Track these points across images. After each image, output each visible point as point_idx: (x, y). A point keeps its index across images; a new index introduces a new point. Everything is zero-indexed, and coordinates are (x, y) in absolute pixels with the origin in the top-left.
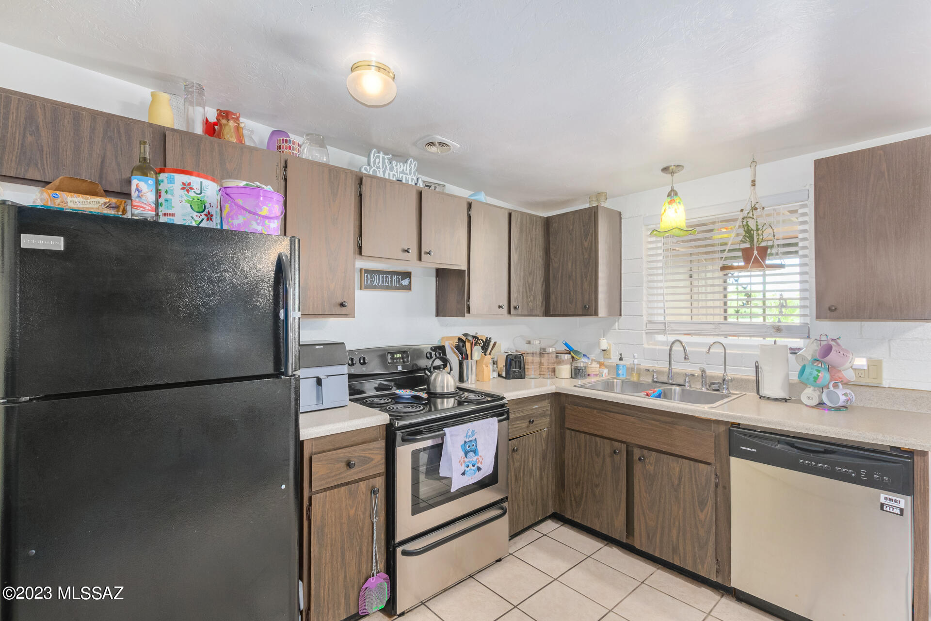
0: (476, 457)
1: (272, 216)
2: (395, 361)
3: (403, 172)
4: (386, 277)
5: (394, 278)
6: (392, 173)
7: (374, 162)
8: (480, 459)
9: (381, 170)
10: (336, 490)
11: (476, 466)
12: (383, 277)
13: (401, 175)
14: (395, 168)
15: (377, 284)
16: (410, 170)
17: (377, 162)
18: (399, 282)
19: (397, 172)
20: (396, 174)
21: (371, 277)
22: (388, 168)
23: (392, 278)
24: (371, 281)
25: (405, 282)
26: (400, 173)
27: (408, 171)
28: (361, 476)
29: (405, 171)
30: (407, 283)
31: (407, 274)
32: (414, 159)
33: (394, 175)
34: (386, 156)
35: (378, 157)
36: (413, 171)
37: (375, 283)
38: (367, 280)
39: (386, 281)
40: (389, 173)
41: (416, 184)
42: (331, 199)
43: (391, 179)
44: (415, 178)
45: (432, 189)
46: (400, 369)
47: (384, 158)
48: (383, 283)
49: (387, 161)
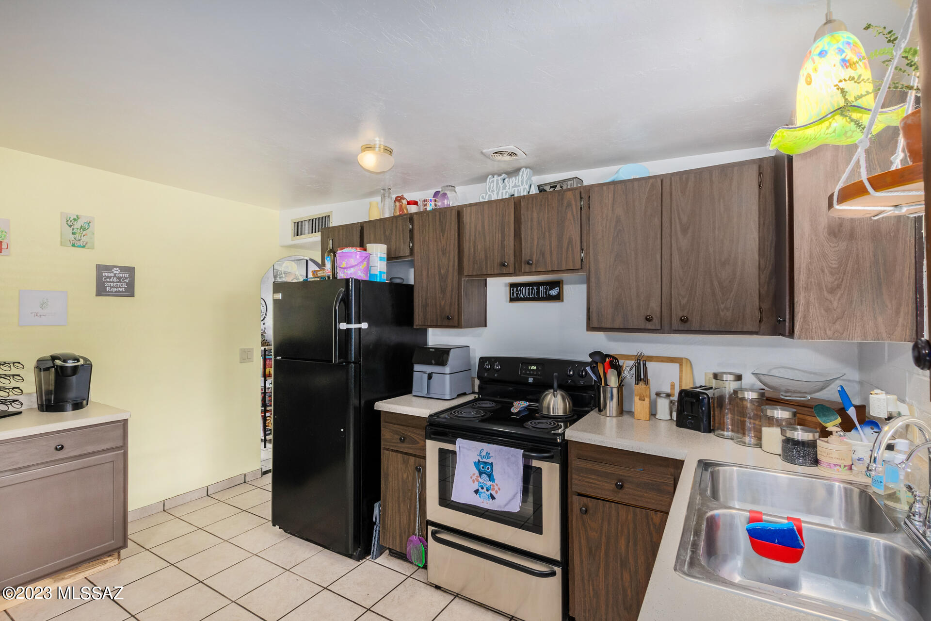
0: (491, 483)
1: (348, 266)
2: (528, 372)
3: (515, 186)
4: (532, 289)
5: (541, 288)
6: (504, 191)
7: (489, 188)
8: (496, 488)
9: (495, 193)
10: (395, 454)
11: (489, 492)
12: (529, 289)
13: (513, 189)
14: (508, 185)
15: (522, 297)
16: (522, 182)
17: (492, 186)
18: (546, 292)
19: (509, 188)
20: (509, 190)
21: (517, 290)
22: (501, 188)
23: (538, 289)
24: (517, 294)
25: (554, 292)
26: (513, 187)
27: (520, 183)
28: (410, 451)
29: (517, 184)
30: (556, 293)
31: (557, 284)
32: (526, 168)
33: (507, 192)
34: (499, 178)
35: (493, 182)
36: (525, 180)
37: (521, 296)
38: (513, 293)
39: (532, 293)
40: (502, 193)
41: (529, 192)
42: (441, 235)
43: (504, 198)
44: (527, 187)
45: (558, 188)
46: (531, 380)
47: (497, 180)
48: (529, 295)
49: (500, 182)
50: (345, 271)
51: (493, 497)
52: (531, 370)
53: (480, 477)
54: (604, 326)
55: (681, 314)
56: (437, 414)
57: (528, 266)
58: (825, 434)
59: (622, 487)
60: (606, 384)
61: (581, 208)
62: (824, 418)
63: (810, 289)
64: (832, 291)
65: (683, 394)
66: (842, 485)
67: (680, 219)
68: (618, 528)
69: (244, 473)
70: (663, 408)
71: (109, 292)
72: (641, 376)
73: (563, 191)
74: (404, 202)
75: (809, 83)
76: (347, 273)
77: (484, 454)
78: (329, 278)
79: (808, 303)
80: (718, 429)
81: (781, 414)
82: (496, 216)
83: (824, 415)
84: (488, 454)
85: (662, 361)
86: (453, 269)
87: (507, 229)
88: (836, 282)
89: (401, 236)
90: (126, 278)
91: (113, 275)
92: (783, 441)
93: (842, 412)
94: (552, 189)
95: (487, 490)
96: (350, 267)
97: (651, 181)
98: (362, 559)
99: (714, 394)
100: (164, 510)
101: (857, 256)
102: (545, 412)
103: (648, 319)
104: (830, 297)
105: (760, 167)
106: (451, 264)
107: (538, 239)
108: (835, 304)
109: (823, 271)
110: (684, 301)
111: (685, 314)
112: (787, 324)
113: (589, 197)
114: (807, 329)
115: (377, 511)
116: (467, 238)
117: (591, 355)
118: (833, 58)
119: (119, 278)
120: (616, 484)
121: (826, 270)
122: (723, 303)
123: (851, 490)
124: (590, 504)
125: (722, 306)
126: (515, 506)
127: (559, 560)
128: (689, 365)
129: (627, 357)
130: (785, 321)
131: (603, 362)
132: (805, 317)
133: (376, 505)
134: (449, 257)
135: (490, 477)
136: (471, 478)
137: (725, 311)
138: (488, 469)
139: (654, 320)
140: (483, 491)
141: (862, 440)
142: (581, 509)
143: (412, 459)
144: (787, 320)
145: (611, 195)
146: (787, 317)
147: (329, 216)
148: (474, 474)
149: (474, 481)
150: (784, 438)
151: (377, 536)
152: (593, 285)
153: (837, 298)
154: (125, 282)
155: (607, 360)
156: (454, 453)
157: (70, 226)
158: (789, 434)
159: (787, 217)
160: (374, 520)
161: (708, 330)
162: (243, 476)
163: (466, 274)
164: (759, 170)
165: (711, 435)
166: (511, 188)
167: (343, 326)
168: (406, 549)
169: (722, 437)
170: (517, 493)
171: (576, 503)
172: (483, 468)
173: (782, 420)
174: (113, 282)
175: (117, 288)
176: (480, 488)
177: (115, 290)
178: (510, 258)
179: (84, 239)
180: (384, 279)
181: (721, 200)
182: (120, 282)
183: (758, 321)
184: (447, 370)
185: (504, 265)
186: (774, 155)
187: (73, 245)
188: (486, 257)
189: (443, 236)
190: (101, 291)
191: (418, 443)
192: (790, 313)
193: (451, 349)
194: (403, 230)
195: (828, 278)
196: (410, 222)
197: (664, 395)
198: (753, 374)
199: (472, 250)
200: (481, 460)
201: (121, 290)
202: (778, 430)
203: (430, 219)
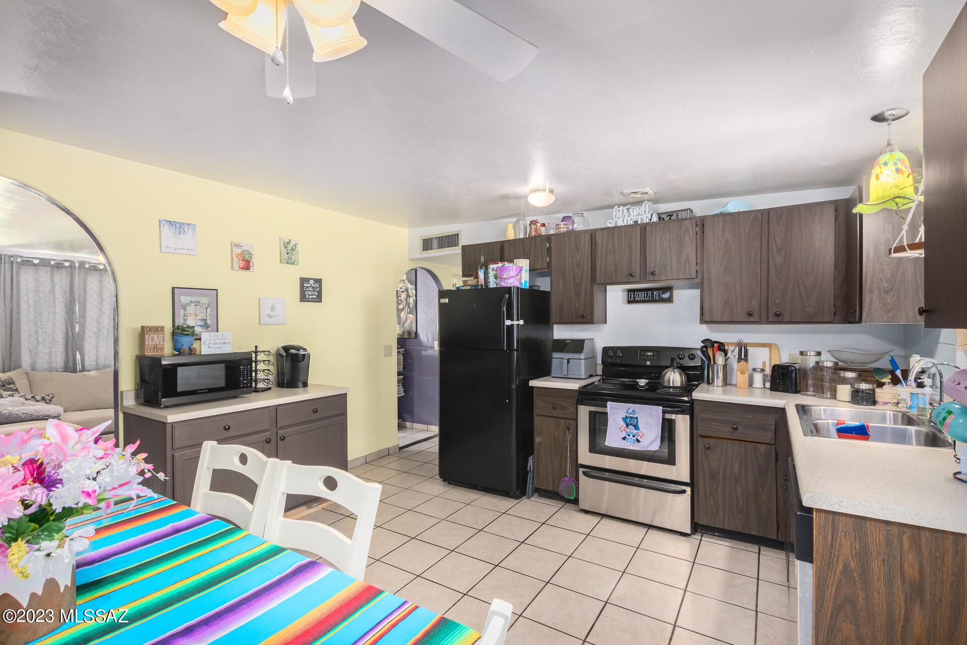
0: (637, 431)
2: (645, 357)
3: (639, 214)
4: (647, 294)
5: (655, 293)
6: (629, 219)
7: (616, 216)
8: (641, 434)
9: (621, 220)
10: (548, 418)
11: (635, 438)
12: (644, 293)
13: (637, 217)
14: (632, 213)
15: (639, 299)
16: (645, 212)
17: (618, 214)
18: (659, 296)
19: (633, 216)
20: (633, 218)
21: (634, 294)
22: (627, 216)
23: (652, 294)
24: (634, 298)
25: (666, 296)
27: (643, 212)
28: (562, 416)
30: (668, 296)
31: (669, 289)
32: (649, 201)
33: (631, 219)
34: (624, 208)
35: (619, 211)
36: (647, 210)
37: (637, 299)
38: (631, 297)
39: (647, 296)
40: (627, 220)
41: (650, 220)
42: (576, 252)
43: (629, 224)
44: (649, 216)
45: (674, 217)
46: (648, 363)
47: (623, 210)
48: (644, 298)
49: (625, 211)
50: (506, 281)
51: (638, 441)
52: (648, 356)
53: (627, 428)
54: (714, 320)
55: (776, 310)
56: (585, 387)
57: (652, 276)
58: (881, 385)
59: (736, 429)
60: (714, 363)
61: (696, 233)
62: (880, 376)
63: (873, 292)
64: (887, 292)
65: (776, 368)
66: (891, 413)
67: (775, 242)
68: (733, 456)
69: (388, 447)
70: (758, 379)
71: (308, 299)
72: (743, 357)
73: (680, 221)
74: (539, 225)
75: (878, 179)
76: (507, 283)
77: (630, 411)
78: (482, 286)
79: (871, 300)
80: (803, 391)
81: (850, 375)
82: (625, 238)
83: (880, 374)
84: (634, 411)
85: (756, 346)
86: (587, 279)
87: (634, 248)
88: (890, 287)
89: (540, 252)
90: (317, 288)
91: (309, 285)
92: (852, 391)
93: (892, 372)
94: (669, 217)
95: (634, 437)
96: (510, 278)
97: (753, 214)
98: (521, 498)
99: (800, 367)
100: (366, 463)
101: (904, 271)
102: (666, 384)
103: (750, 315)
104: (886, 296)
105: (836, 206)
106: (585, 274)
107: (661, 255)
108: (889, 301)
109: (881, 280)
110: (778, 301)
111: (779, 310)
112: (857, 314)
113: (703, 225)
114: (870, 317)
115: (531, 463)
116: (600, 254)
117: (703, 342)
118: (892, 167)
119: (313, 288)
120: (733, 428)
121: (884, 280)
122: (807, 302)
123: (897, 415)
124: (712, 443)
125: (807, 304)
126: (655, 446)
127: (689, 482)
128: (776, 348)
129: (731, 344)
130: (855, 312)
131: (713, 347)
132: (869, 309)
133: (530, 458)
134: (583, 269)
135: (636, 427)
136: (620, 429)
137: (809, 307)
138: (634, 421)
139: (755, 315)
140: (629, 437)
141: (904, 388)
142: (705, 447)
143: (563, 421)
144: (857, 312)
145: (721, 224)
146: (858, 309)
147: (458, 234)
148: (622, 426)
149: (622, 431)
150: (853, 389)
151: (531, 481)
152: (706, 290)
153: (890, 297)
154: (317, 291)
155: (715, 345)
156: (606, 413)
157: (286, 248)
158: (856, 386)
159: (858, 245)
160: (528, 469)
161: (795, 321)
162: (387, 450)
163: (598, 282)
164: (835, 208)
165: (798, 395)
166: (635, 216)
167: (508, 322)
168: (558, 488)
169: (807, 395)
170: (658, 437)
171: (701, 443)
172: (629, 421)
173: (851, 378)
174: (310, 291)
175: (312, 295)
176: (627, 436)
177: (311, 297)
178: (637, 270)
179: (293, 257)
180: (527, 287)
181: (807, 229)
182: (314, 291)
183: (833, 314)
184: (582, 356)
185: (632, 276)
186: (848, 198)
187: (288, 263)
188: (616, 269)
189: (578, 253)
190: (303, 298)
191: (569, 409)
192: (859, 307)
193: (584, 340)
194: (541, 248)
195: (885, 285)
196: (547, 241)
197: (759, 370)
198: (828, 351)
199: (603, 264)
200: (628, 416)
201: (314, 297)
202: (849, 386)
203: (566, 240)
